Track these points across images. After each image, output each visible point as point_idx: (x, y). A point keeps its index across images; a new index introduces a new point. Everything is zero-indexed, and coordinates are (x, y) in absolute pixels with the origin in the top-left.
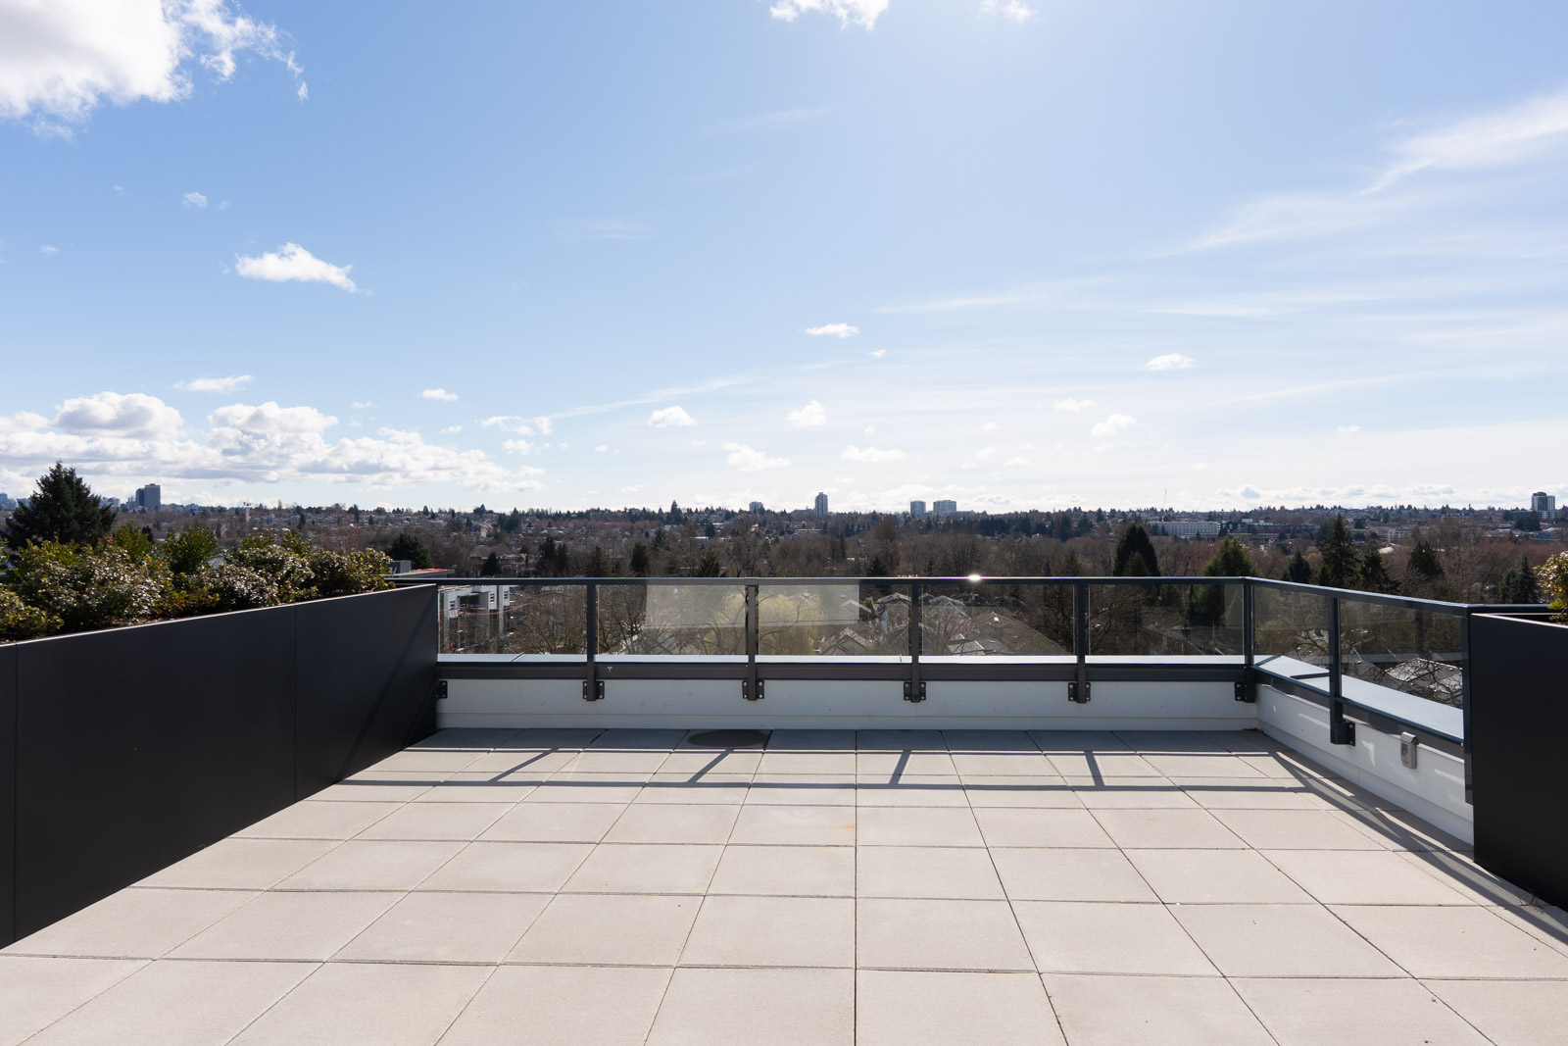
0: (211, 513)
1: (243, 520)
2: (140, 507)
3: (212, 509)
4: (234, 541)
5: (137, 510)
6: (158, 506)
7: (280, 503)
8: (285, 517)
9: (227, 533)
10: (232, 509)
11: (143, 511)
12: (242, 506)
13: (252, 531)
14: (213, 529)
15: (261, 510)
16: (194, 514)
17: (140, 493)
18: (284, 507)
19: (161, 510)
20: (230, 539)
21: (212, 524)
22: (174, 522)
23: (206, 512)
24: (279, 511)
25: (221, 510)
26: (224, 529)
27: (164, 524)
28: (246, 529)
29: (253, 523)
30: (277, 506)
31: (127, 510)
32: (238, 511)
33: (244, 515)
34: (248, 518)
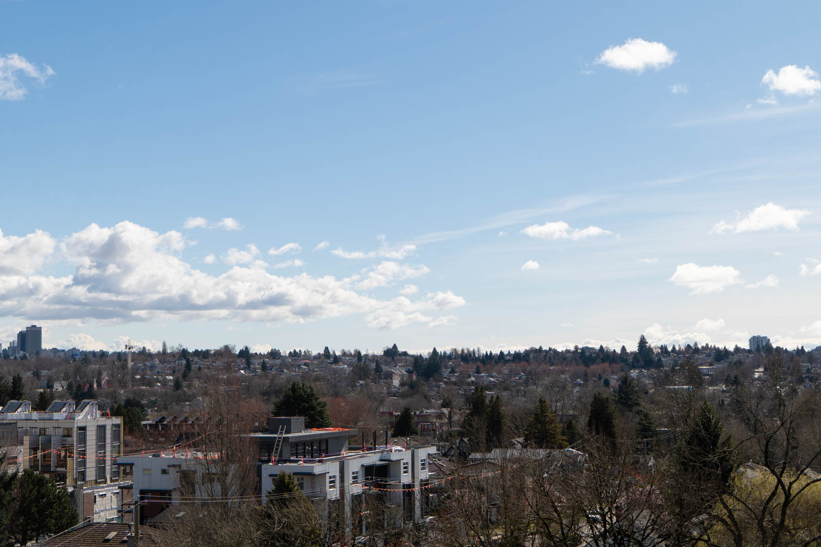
0: (93, 359)
1: (124, 367)
2: (22, 353)
3: (94, 353)
4: (115, 392)
5: (18, 356)
6: (38, 350)
7: (164, 345)
8: (169, 362)
9: (108, 382)
10: (115, 353)
11: (24, 358)
12: (124, 350)
13: (134, 380)
14: (93, 377)
15: (143, 354)
16: (75, 360)
17: (22, 336)
18: (169, 351)
19: (42, 355)
21: (93, 372)
22: (54, 370)
23: (87, 357)
24: (163, 355)
25: (103, 354)
26: (105, 378)
27: (44, 372)
28: (128, 378)
29: (135, 371)
31: (8, 356)
32: (120, 356)
33: (126, 360)
34: (130, 364)
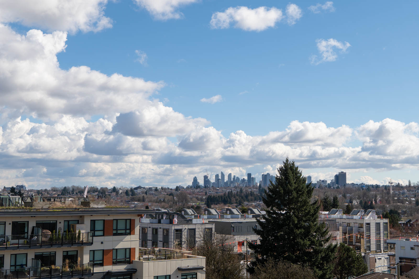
0: (372, 189)
1: (388, 193)
2: (337, 185)
3: (372, 186)
4: (384, 206)
5: (335, 187)
6: (345, 184)
8: (413, 191)
9: (380, 200)
10: (383, 186)
11: (338, 188)
12: (387, 184)
13: (394, 200)
14: (373, 198)
15: (399, 187)
16: (363, 189)
18: (412, 185)
19: (347, 186)
20: (382, 204)
21: (372, 195)
22: (353, 194)
23: (369, 188)
24: (409, 187)
25: (377, 186)
26: (379, 198)
27: (348, 195)
28: (391, 199)
29: (394, 195)
30: (408, 184)
31: (330, 187)
32: (386, 187)
33: (389, 190)
34: (392, 192)
